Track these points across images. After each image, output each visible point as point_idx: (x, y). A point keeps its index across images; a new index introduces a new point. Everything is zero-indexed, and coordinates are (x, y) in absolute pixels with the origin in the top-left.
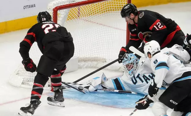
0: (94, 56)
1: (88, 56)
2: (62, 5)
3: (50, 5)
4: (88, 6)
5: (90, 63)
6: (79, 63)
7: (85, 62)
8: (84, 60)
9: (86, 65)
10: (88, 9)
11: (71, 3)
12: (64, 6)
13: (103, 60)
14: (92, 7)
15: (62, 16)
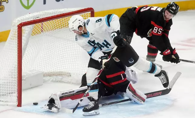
0: (59, 71)
1: (52, 71)
2: (26, 21)
3: (14, 22)
4: (52, 21)
5: (55, 77)
6: (44, 78)
7: (50, 76)
8: (49, 75)
9: (51, 80)
10: (52, 25)
11: (35, 19)
12: (29, 22)
13: (68, 75)
14: (55, 23)
15: (27, 32)
